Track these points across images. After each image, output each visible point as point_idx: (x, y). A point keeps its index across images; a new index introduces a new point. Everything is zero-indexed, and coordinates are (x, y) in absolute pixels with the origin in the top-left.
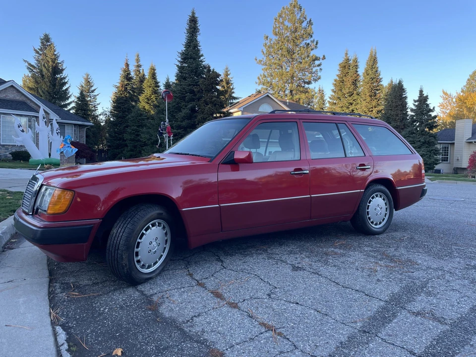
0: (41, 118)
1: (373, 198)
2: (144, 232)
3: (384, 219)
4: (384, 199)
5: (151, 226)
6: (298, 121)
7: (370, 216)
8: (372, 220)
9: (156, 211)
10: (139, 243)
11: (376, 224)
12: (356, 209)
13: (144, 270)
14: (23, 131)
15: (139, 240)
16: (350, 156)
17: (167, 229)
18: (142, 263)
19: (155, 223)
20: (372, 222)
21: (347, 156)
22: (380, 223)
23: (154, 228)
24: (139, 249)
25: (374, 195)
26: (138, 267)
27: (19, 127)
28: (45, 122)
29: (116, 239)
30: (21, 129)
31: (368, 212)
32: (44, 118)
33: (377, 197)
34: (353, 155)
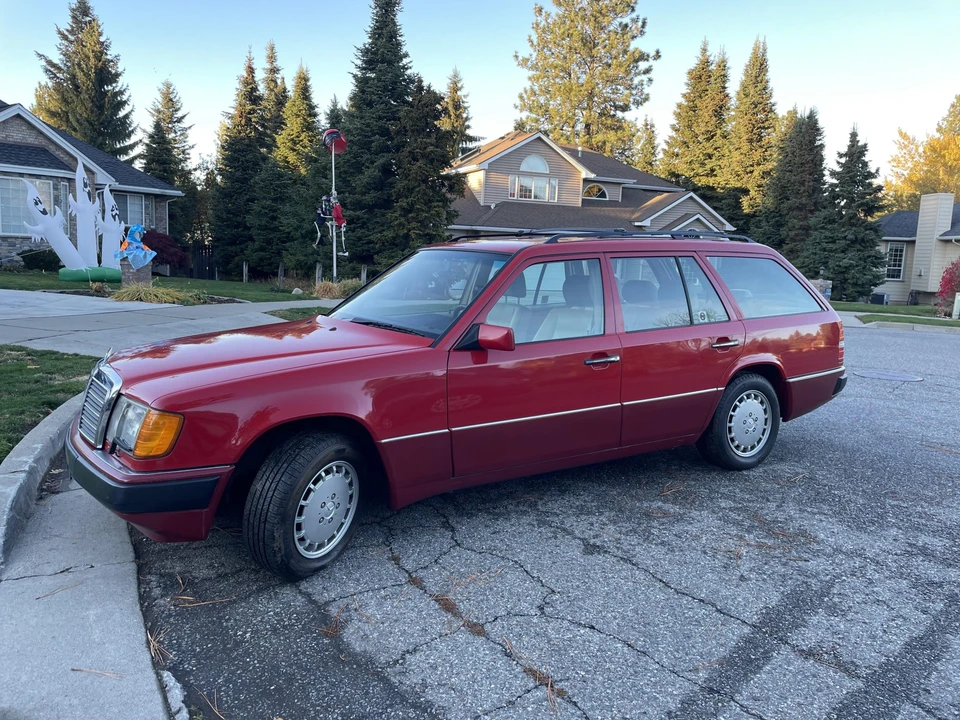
0: (79, 184)
1: (740, 401)
2: (312, 486)
3: (760, 439)
4: (762, 403)
5: (323, 474)
6: (601, 256)
7: (733, 435)
8: (737, 443)
9: (332, 446)
10: (302, 507)
11: (744, 451)
12: (708, 423)
13: (311, 553)
14: (44, 212)
15: (302, 503)
16: (701, 321)
17: (353, 475)
18: (308, 542)
19: (331, 467)
20: (737, 447)
21: (696, 322)
22: (753, 448)
23: (330, 476)
24: (303, 518)
25: (744, 395)
26: (301, 548)
27: (36, 204)
28: (89, 193)
29: (261, 501)
30: (41, 207)
31: (730, 428)
32: (85, 185)
33: (748, 398)
34: (706, 320)
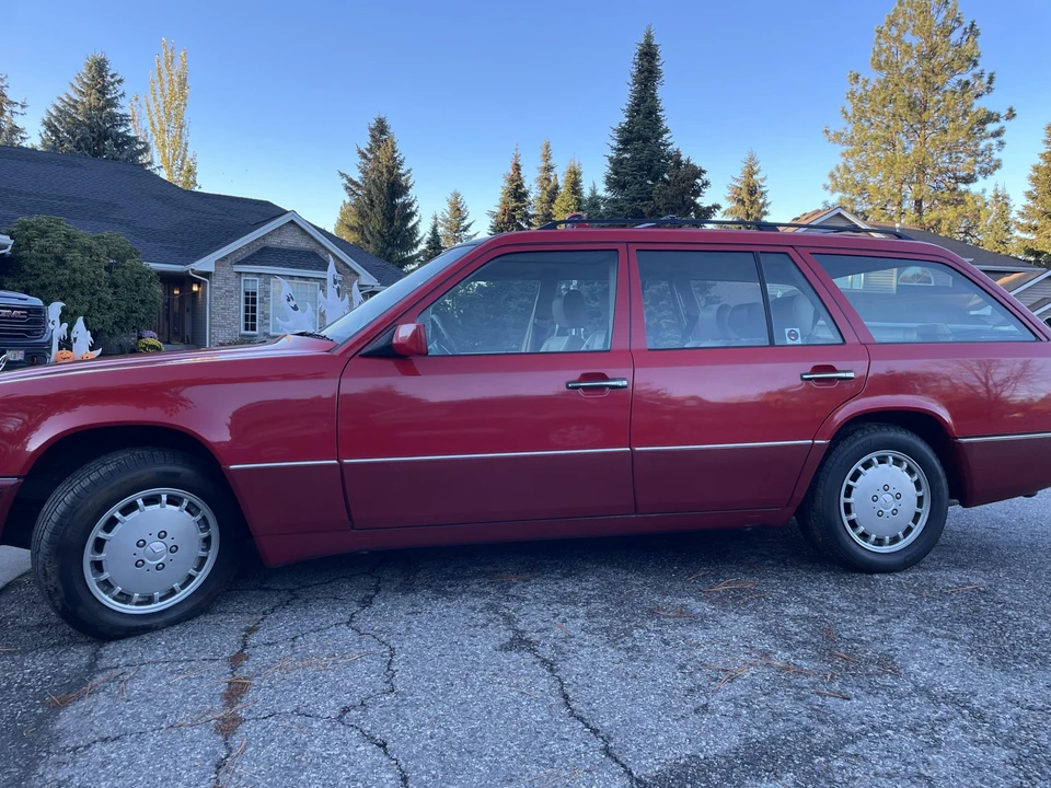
0: (330, 281)
1: (866, 465)
2: (118, 515)
3: (909, 529)
4: (909, 471)
5: (140, 502)
6: (621, 247)
7: (853, 516)
8: (861, 529)
10: (100, 541)
11: (878, 543)
14: (295, 308)
15: (99, 535)
16: (789, 342)
18: (119, 589)
19: (157, 495)
20: (864, 537)
21: (778, 342)
22: (895, 540)
24: (103, 555)
25: (873, 456)
26: (103, 597)
27: (289, 300)
28: (338, 290)
30: (292, 303)
31: (847, 505)
32: (335, 282)
33: (880, 462)
34: (799, 341)
